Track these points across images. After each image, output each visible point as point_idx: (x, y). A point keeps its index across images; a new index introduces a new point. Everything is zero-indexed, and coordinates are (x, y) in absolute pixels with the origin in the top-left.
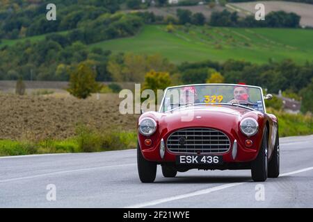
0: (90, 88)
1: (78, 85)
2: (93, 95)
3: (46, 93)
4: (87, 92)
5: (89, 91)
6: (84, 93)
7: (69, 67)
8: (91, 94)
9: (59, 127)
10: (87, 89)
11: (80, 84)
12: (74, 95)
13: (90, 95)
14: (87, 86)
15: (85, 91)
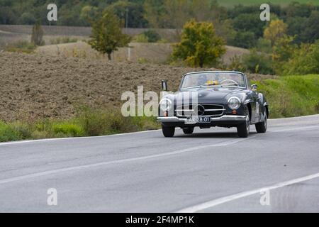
0: (115, 41)
1: (101, 37)
2: (121, 50)
3: (67, 41)
4: (112, 46)
5: (115, 45)
6: (108, 47)
7: (95, 8)
8: (117, 48)
9: (66, 98)
10: (112, 42)
11: (104, 35)
12: (97, 49)
13: (116, 50)
14: (112, 38)
15: (109, 44)
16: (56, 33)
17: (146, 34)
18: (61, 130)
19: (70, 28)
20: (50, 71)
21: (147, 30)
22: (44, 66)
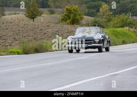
0: (36, 14)
1: (30, 12)
2: (38, 18)
4: (35, 16)
5: (36, 16)
6: (33, 17)
8: (37, 17)
9: (15, 38)
10: (34, 14)
12: (28, 17)
13: (36, 17)
14: (35, 12)
15: (33, 15)
16: (11, 10)
17: (49, 11)
18: (13, 52)
19: (16, 8)
20: (8, 27)
21: (50, 9)
22: (5, 24)
